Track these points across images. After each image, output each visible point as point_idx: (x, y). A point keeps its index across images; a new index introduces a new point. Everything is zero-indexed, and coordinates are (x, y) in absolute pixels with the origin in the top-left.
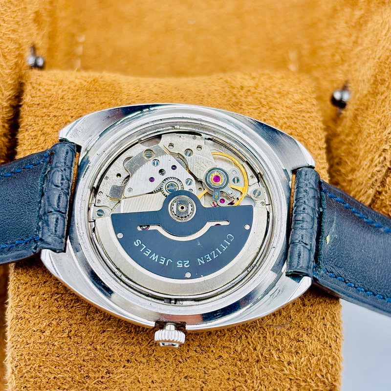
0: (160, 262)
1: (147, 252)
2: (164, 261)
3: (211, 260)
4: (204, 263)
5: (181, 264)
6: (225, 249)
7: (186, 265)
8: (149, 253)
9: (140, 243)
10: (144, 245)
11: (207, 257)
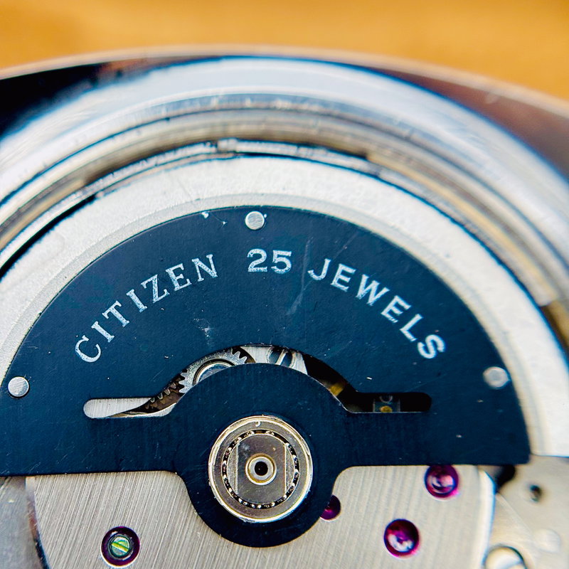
0: (351, 271)
1: (397, 312)
2: (338, 275)
3: (170, 271)
4: (197, 262)
5: (276, 260)
6: (112, 309)
7: (258, 256)
8: (391, 306)
9: (420, 345)
10: (409, 336)
11: (181, 282)
